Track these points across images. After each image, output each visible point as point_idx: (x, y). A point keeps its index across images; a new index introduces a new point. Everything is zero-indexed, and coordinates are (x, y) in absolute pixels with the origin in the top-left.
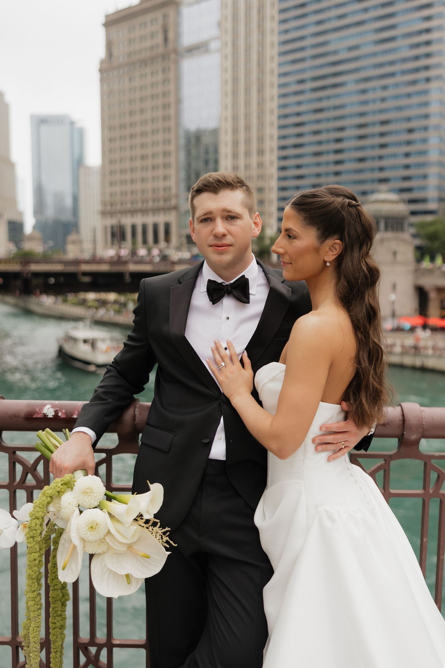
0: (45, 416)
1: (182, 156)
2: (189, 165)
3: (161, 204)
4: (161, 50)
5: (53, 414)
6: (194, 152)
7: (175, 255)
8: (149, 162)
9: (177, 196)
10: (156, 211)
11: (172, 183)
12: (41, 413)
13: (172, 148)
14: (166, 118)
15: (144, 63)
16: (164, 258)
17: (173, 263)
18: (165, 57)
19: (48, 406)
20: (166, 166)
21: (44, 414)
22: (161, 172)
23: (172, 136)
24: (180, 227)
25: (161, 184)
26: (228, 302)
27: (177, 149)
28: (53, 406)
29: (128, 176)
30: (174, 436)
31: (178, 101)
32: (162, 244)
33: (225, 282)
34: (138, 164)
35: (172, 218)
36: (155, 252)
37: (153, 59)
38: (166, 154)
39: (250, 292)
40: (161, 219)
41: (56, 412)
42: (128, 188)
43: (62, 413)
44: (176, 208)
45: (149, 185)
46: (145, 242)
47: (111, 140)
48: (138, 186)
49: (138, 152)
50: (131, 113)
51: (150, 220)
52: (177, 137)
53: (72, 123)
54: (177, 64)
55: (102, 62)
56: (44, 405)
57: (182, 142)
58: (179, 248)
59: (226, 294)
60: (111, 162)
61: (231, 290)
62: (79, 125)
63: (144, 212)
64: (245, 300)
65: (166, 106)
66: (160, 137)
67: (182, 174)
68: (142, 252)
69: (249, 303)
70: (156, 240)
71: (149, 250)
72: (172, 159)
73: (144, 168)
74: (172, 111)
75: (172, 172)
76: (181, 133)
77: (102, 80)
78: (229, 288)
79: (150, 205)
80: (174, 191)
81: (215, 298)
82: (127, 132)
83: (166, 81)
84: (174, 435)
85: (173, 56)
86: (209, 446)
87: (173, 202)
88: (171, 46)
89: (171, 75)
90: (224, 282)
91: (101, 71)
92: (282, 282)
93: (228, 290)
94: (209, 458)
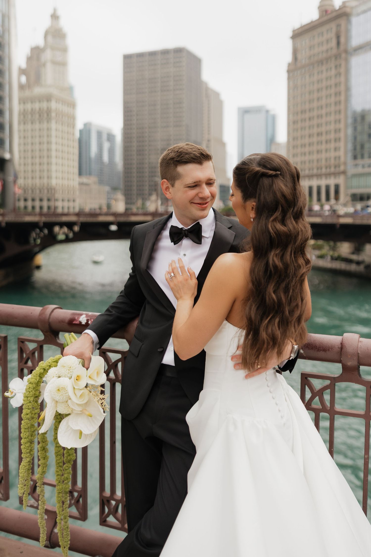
0: (80, 323)
1: (350, 131)
2: (355, 138)
3: (333, 170)
4: (335, 51)
5: (86, 321)
6: (359, 128)
7: (342, 210)
8: (324, 138)
9: (345, 164)
10: (328, 175)
11: (341, 153)
12: (78, 321)
13: (342, 126)
14: (338, 103)
15: (321, 62)
16: (334, 211)
17: (339, 216)
18: (337, 57)
19: (84, 316)
20: (337, 140)
21: (80, 321)
22: (332, 145)
23: (342, 116)
24: (347, 188)
25: (332, 154)
26: (186, 242)
27: (346, 126)
28: (87, 315)
29: (307, 149)
31: (348, 89)
32: (333, 201)
33: (184, 227)
34: (315, 139)
35: (341, 180)
36: (327, 207)
37: (328, 59)
38: (337, 131)
39: (203, 234)
40: (332, 182)
41: (88, 321)
42: (307, 158)
44: (344, 173)
45: (323, 156)
46: (319, 200)
47: (295, 122)
48: (315, 157)
49: (315, 130)
50: (310, 101)
51: (323, 182)
52: (346, 117)
53: (267, 111)
54: (347, 61)
55: (289, 65)
56: (81, 315)
57: (350, 121)
58: (345, 205)
59: (184, 237)
60: (294, 139)
61: (188, 233)
62: (272, 113)
63: (319, 176)
64: (197, 241)
65: (338, 94)
66: (332, 118)
67: (350, 146)
68: (316, 208)
69: (201, 244)
70: (328, 198)
71: (322, 206)
72: (342, 135)
73: (318, 143)
74: (343, 98)
75: (342, 144)
76: (350, 114)
77: (289, 78)
78: (186, 232)
79: (324, 170)
80: (342, 159)
81: (175, 240)
82: (307, 115)
83: (338, 74)
84: (142, 344)
85: (343, 55)
86: (163, 353)
87: (342, 168)
88: (342, 47)
89: (342, 70)
90: (183, 228)
91: (289, 71)
92: (229, 228)
93: (185, 234)
94: (162, 363)
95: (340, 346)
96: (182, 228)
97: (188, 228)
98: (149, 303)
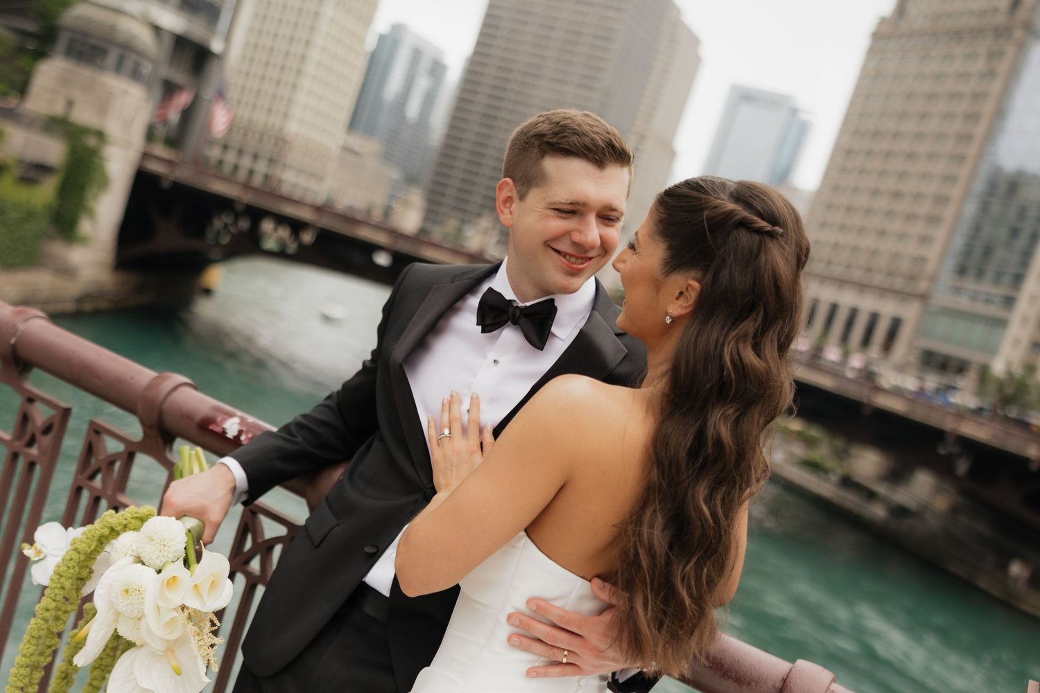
0: (224, 432)
1: (971, 209)
2: (977, 228)
3: (899, 283)
4: (1000, 19)
5: (235, 433)
6: (996, 208)
7: (889, 377)
8: (903, 206)
9: (933, 279)
10: (883, 291)
11: (932, 253)
12: (220, 426)
13: (956, 192)
14: (965, 138)
15: (957, 35)
16: (868, 376)
17: (878, 389)
18: (1002, 33)
19: (235, 420)
20: (934, 220)
21: (223, 428)
22: (918, 229)
23: (964, 172)
24: (918, 332)
25: (911, 248)
26: (509, 336)
27: (966, 196)
28: (243, 421)
29: (856, 220)
30: (337, 525)
31: (1000, 113)
32: (875, 351)
33: (518, 301)
34: (882, 203)
35: (910, 312)
36: (856, 361)
37: (976, 33)
38: (942, 200)
39: (554, 329)
40: (888, 309)
41: (240, 432)
42: (849, 239)
43: (247, 438)
44: (923, 298)
45: (889, 245)
46: (845, 338)
47: (849, 152)
48: (868, 242)
49: (890, 184)
50: (903, 116)
51: (868, 304)
52: (974, 173)
53: (794, 111)
54: (1022, 48)
55: (883, 21)
56: (231, 415)
57: (979, 186)
58: (901, 368)
59: (509, 323)
60: (836, 189)
61: (520, 316)
62: (803, 116)
63: (862, 287)
64: (535, 339)
65: (973, 117)
66: (939, 168)
67: (959, 242)
68: (832, 354)
69: (542, 350)
70: (866, 341)
71: (846, 355)
72: (948, 213)
73: (890, 214)
74: (980, 130)
75: (940, 234)
76: (984, 170)
77: (871, 52)
78: (518, 313)
79: (879, 279)
80: (930, 267)
81: (488, 322)
82: (883, 145)
83: (991, 74)
84: (337, 523)
85: (1018, 34)
86: (372, 560)
87: (922, 286)
88: (1022, 14)
89: (1003, 67)
90: (515, 301)
91: (877, 36)
92: (618, 335)
93: (514, 315)
94: (363, 580)
95: (779, 684)
96: (511, 301)
97: (524, 305)
98: (382, 439)
